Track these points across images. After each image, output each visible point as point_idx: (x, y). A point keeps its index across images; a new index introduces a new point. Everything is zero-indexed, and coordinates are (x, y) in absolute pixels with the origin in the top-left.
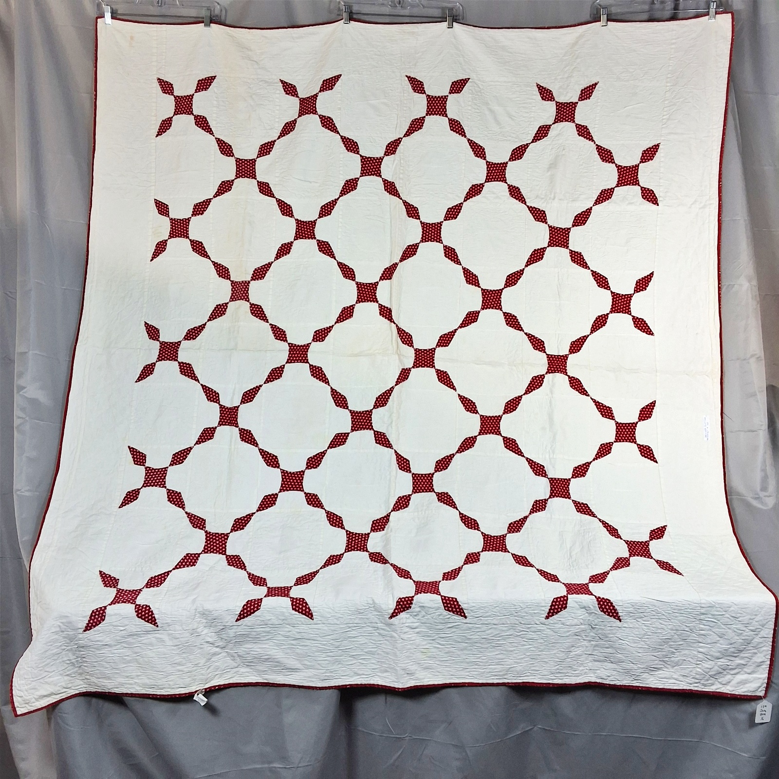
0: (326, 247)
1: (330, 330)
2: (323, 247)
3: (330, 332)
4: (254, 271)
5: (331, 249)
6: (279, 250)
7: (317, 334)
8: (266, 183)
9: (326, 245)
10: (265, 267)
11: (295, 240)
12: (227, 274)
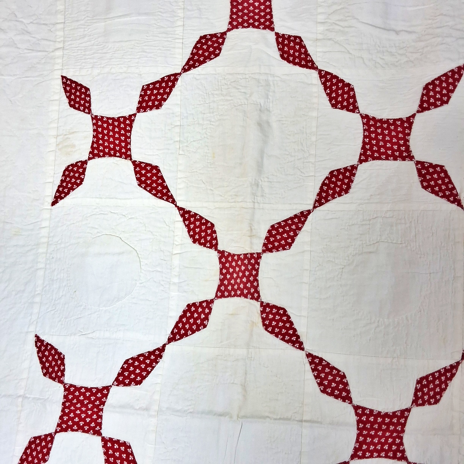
0: (439, 178)
1: (453, 375)
2: (432, 179)
3: (451, 379)
4: (269, 232)
5: (450, 182)
6: (324, 184)
7: (423, 386)
8: (296, 37)
9: (438, 173)
10: (293, 223)
11: (361, 161)
12: (211, 235)
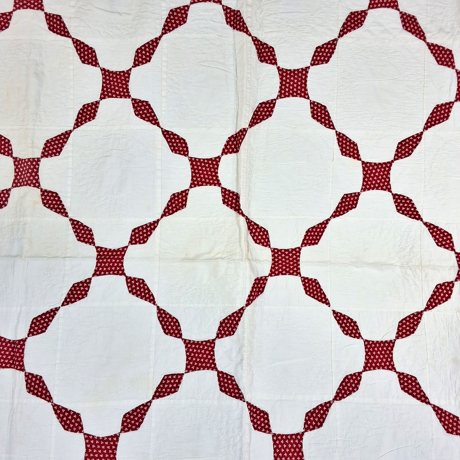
0: (145, 109)
1: (155, 227)
2: (141, 110)
3: (154, 229)
4: (45, 144)
5: (153, 112)
6: (79, 113)
7: (136, 233)
8: (57, 16)
9: (145, 106)
10: (61, 139)
11: (101, 99)
12: (8, 147)
